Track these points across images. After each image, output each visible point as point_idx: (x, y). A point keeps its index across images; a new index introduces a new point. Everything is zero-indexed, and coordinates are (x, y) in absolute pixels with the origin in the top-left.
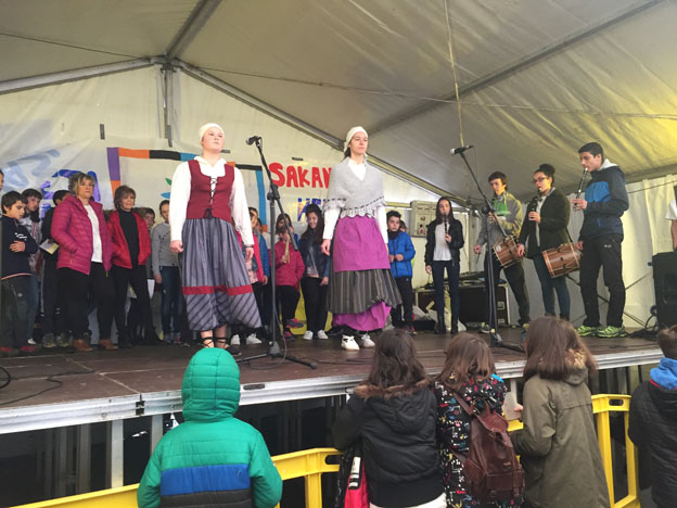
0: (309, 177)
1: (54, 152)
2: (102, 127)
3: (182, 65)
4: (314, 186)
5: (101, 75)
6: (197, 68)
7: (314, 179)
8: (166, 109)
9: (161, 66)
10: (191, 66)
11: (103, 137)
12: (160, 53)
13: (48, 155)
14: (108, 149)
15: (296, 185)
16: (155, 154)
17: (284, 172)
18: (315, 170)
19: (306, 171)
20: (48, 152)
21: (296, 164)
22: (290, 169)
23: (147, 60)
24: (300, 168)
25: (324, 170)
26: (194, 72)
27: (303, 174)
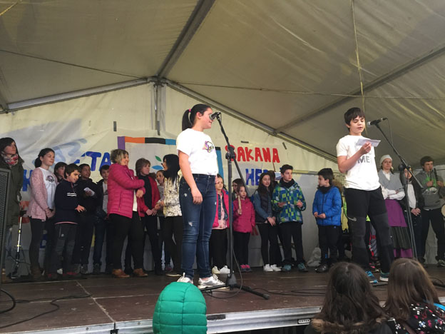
0: (253, 154)
1: (83, 140)
2: (115, 123)
3: (168, 82)
4: (257, 160)
5: (115, 90)
6: (177, 84)
7: (257, 156)
8: (156, 111)
9: (154, 83)
10: (174, 82)
11: (115, 130)
12: (153, 75)
13: (79, 142)
14: (118, 138)
15: (244, 160)
16: (148, 140)
17: (236, 151)
18: (257, 150)
19: (251, 151)
20: (80, 140)
21: (244, 146)
22: (240, 149)
23: (145, 79)
24: (246, 148)
25: (263, 149)
26: (175, 86)
27: (249, 152)
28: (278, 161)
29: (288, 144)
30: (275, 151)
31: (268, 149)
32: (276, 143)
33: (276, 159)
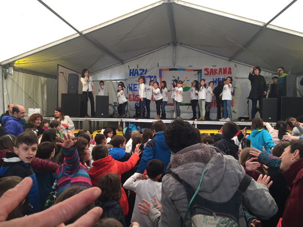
0: (218, 72)
2: (158, 64)
3: (179, 44)
4: (219, 74)
6: (183, 44)
7: (220, 72)
9: (173, 45)
10: (181, 44)
11: (158, 66)
12: (172, 42)
14: (159, 69)
15: (213, 74)
16: (171, 70)
17: (209, 71)
18: (220, 69)
19: (217, 70)
21: (213, 68)
22: (212, 69)
23: (169, 44)
24: (215, 69)
25: (224, 69)
27: (215, 70)
28: (231, 74)
29: (237, 65)
30: (230, 69)
31: (226, 68)
32: (232, 65)
33: (230, 72)
